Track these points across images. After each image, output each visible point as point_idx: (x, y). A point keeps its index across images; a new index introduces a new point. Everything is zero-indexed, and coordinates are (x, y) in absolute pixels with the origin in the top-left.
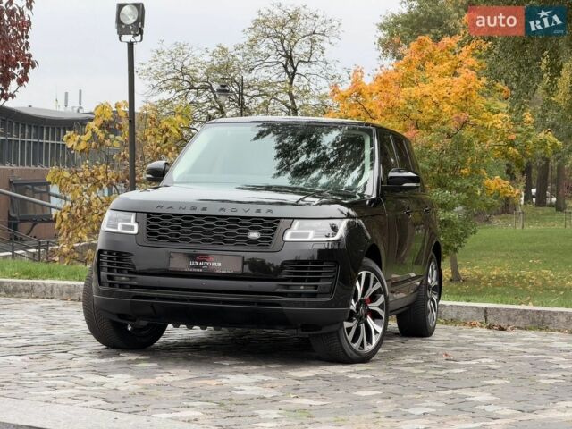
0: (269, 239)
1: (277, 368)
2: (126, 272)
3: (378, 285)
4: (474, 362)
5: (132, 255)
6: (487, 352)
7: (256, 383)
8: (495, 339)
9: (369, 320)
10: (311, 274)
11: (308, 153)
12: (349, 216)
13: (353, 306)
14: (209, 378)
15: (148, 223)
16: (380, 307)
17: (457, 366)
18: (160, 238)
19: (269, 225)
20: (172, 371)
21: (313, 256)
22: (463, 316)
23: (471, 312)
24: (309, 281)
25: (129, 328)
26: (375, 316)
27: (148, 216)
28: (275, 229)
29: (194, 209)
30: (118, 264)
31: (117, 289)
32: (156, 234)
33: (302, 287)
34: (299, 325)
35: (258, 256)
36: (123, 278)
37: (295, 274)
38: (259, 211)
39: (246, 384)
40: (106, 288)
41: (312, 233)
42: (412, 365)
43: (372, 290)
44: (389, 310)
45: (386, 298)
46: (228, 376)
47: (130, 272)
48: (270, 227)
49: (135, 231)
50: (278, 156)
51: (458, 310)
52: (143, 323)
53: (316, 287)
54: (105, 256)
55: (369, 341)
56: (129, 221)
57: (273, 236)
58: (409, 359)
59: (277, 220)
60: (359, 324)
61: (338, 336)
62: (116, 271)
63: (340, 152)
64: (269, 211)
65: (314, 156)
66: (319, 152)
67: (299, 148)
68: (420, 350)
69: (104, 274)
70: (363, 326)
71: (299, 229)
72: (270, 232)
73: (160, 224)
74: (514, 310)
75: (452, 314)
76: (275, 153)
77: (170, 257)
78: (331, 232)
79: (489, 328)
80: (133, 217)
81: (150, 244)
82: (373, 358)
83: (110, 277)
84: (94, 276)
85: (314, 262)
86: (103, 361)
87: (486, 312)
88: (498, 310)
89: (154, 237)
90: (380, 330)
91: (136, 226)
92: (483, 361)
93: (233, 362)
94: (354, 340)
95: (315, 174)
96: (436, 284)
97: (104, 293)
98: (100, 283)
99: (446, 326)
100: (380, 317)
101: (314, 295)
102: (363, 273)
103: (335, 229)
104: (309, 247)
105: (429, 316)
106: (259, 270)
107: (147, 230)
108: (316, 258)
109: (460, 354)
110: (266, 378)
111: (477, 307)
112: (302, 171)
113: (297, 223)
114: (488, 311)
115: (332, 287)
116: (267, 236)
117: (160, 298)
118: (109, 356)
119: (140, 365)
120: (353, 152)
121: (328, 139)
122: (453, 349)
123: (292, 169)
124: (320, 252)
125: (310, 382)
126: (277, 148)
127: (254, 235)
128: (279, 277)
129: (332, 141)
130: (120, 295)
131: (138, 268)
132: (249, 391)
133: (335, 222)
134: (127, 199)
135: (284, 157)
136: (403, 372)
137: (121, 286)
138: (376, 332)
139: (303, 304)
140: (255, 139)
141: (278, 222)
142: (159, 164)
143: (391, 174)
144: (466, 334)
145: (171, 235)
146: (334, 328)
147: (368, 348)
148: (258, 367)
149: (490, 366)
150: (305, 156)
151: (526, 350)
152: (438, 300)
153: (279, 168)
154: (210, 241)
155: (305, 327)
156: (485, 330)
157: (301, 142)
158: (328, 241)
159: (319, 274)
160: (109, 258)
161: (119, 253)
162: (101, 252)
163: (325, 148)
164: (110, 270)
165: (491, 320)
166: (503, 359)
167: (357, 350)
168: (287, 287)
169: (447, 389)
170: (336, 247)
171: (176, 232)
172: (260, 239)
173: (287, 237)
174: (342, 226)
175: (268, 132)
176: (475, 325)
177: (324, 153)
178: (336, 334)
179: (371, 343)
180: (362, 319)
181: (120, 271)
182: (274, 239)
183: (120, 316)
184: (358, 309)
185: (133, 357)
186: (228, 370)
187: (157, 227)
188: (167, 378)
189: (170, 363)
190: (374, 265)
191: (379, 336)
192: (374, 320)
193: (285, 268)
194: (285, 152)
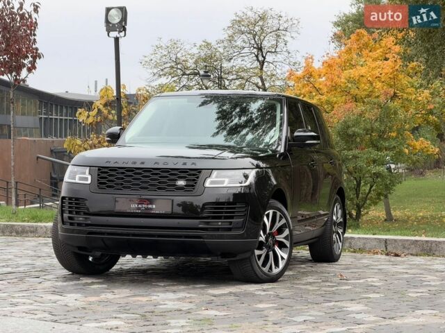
0: (193, 186)
1: (201, 288)
2: (82, 213)
3: (283, 221)
4: (361, 281)
5: (86, 200)
6: (376, 273)
7: (179, 299)
8: (388, 263)
9: (277, 249)
10: (226, 212)
11: (240, 117)
12: (258, 167)
13: (262, 238)
14: (143, 296)
15: (99, 175)
16: (285, 238)
17: (346, 284)
18: (107, 187)
19: (194, 175)
20: (116, 291)
21: (229, 199)
22: (368, 246)
23: (375, 243)
24: (225, 219)
25: (91, 259)
26: (282, 246)
27: (99, 170)
28: (198, 178)
29: (135, 163)
30: (76, 208)
31: (76, 227)
32: (104, 183)
33: (220, 223)
34: (219, 253)
35: (188, 199)
36: (80, 219)
37: (214, 213)
38: (185, 164)
39: (170, 300)
40: (68, 226)
41: (227, 180)
42: (310, 284)
43: (278, 225)
44: (294, 241)
45: (290, 231)
46: (158, 294)
47: (85, 214)
48: (193, 175)
49: (89, 182)
50: (218, 119)
51: (365, 241)
52: (98, 254)
53: (231, 223)
54: (66, 201)
55: (277, 264)
56: (84, 173)
57: (196, 183)
58: (310, 279)
59: (199, 171)
60: (268, 252)
61: (250, 261)
62: (74, 213)
63: (263, 116)
64: (193, 164)
65: (244, 119)
66: (248, 115)
67: (234, 113)
68: (322, 272)
69: (66, 215)
70: (271, 253)
71: (217, 177)
72: (194, 180)
73: (108, 176)
74: (408, 240)
75: (360, 244)
76: (216, 116)
77: (116, 201)
78: (244, 179)
79: (387, 255)
80: (87, 170)
81: (100, 191)
82: (281, 279)
83: (70, 218)
84: (59, 218)
85: (229, 203)
86: (65, 284)
87: (386, 242)
88: (395, 240)
89: (104, 186)
90: (285, 256)
91: (89, 177)
92: (369, 280)
93: (168, 284)
94: (264, 264)
95: (244, 132)
96: (342, 220)
97: (66, 230)
98: (63, 222)
99: (353, 254)
100: (286, 246)
101: (230, 229)
102: (271, 212)
103: (246, 177)
104: (225, 192)
105: (335, 246)
106: (190, 211)
107: (98, 180)
108: (231, 200)
109: (353, 274)
110: (188, 295)
111: (378, 239)
112: (234, 131)
113: (215, 173)
114: (388, 242)
115: (244, 223)
116: (191, 183)
117: (109, 234)
118: (71, 280)
119: (92, 287)
120: (271, 116)
121: (254, 107)
122: (350, 271)
123: (228, 128)
124: (235, 195)
125: (222, 298)
126: (217, 113)
127: (181, 183)
128: (200, 216)
129: (257, 108)
130: (79, 232)
131: (91, 210)
132: (171, 305)
133: (247, 172)
134: (84, 156)
135: (223, 119)
136: (301, 289)
137: (79, 225)
138: (282, 258)
139: (221, 237)
140: (200, 106)
141: (200, 172)
142: (116, 129)
143: (296, 134)
144: (366, 259)
145: (117, 184)
146: (247, 255)
147: (275, 271)
148: (185, 287)
149: (373, 284)
150: (237, 118)
151: (408, 271)
152: (344, 233)
153: (218, 128)
154: (147, 188)
155: (224, 255)
156: (384, 257)
157: (235, 109)
158: (242, 187)
159: (233, 212)
160: (70, 203)
161: (77, 199)
162: (63, 198)
163: (252, 113)
164: (70, 212)
165: (390, 248)
166: (386, 278)
167: (267, 272)
168: (208, 223)
169: (330, 301)
170: (248, 191)
171: (120, 181)
172: (185, 186)
173: (207, 184)
174: (252, 174)
175: (211, 101)
176: (377, 253)
177: (251, 117)
178: (250, 259)
179: (278, 267)
180: (271, 248)
181: (77, 213)
182: (197, 185)
183: (80, 248)
184: (267, 239)
185: (89, 280)
186: (162, 289)
187: (105, 178)
188: (110, 296)
189: (117, 284)
190: (280, 206)
191: (285, 261)
192: (280, 249)
193: (206, 209)
194: (224, 116)
